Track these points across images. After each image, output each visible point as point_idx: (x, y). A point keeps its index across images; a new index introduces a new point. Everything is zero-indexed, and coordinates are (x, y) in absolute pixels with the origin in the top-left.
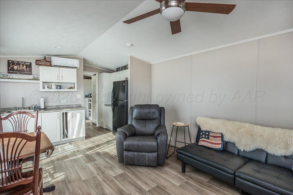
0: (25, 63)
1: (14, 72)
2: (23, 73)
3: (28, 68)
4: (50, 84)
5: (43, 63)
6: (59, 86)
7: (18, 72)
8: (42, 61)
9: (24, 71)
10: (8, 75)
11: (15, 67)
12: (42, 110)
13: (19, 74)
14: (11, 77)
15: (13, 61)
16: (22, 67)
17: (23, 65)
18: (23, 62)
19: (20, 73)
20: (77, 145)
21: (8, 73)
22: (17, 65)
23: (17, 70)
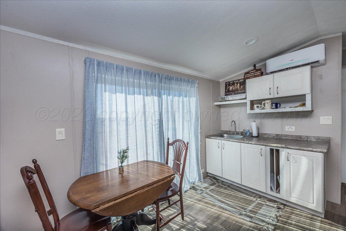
0: (239, 81)
1: (230, 93)
2: (237, 93)
3: (241, 86)
4: (263, 102)
5: (252, 75)
6: (274, 103)
7: (233, 93)
8: (251, 72)
9: (238, 90)
10: (225, 98)
11: (231, 88)
12: (254, 139)
13: (233, 95)
14: (227, 99)
15: (229, 82)
16: (237, 86)
17: (237, 83)
18: (237, 80)
19: (234, 93)
20: (289, 218)
21: (226, 95)
22: (232, 85)
23: (233, 91)
